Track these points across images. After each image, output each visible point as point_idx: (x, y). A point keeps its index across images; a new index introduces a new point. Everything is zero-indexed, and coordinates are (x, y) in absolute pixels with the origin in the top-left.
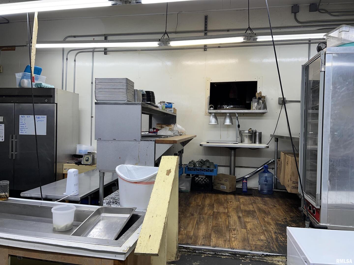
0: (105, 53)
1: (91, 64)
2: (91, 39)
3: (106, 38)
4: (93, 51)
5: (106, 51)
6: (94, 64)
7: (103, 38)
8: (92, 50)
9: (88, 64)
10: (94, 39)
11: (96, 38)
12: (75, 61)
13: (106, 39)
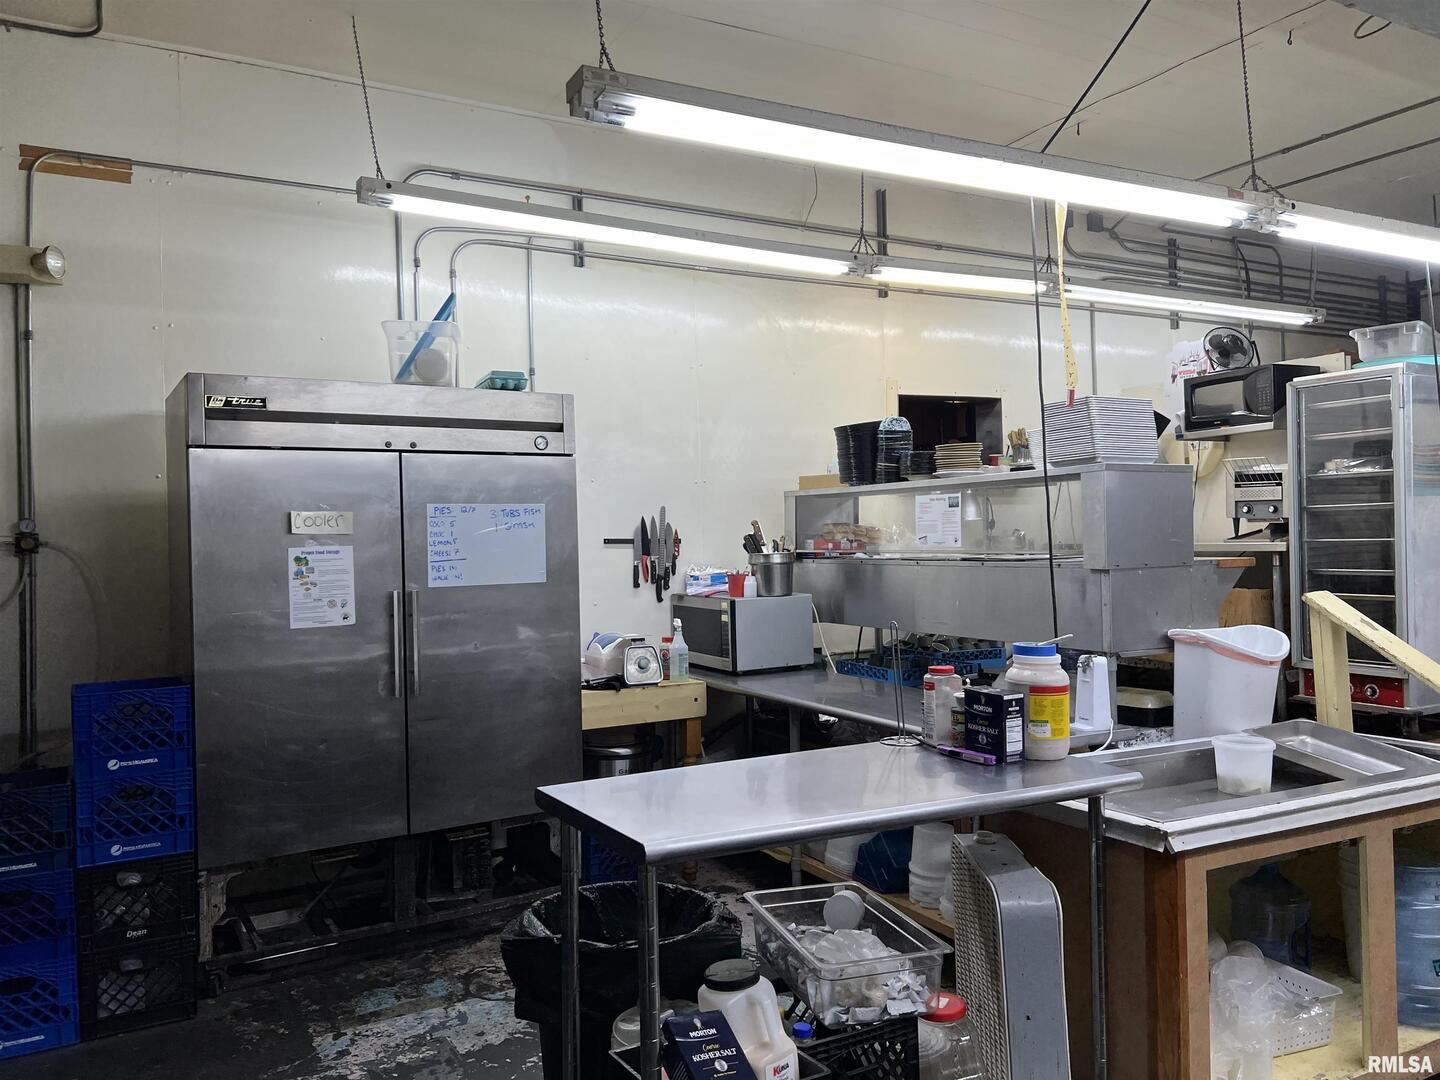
0: (580, 262)
1: (523, 297)
2: (516, 195)
3: (578, 204)
4: (529, 244)
5: (579, 254)
6: (535, 298)
7: (564, 202)
8: (522, 240)
9: (511, 296)
10: (528, 197)
11: (539, 198)
12: (452, 273)
13: (577, 207)
